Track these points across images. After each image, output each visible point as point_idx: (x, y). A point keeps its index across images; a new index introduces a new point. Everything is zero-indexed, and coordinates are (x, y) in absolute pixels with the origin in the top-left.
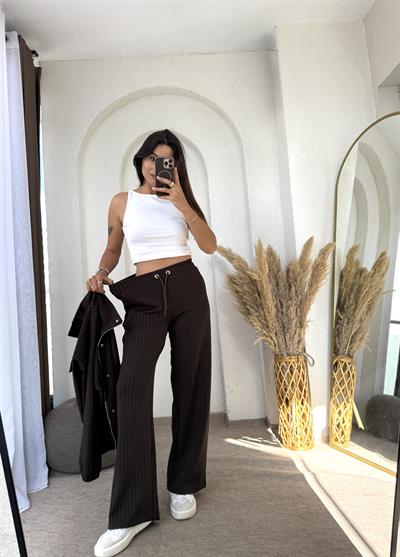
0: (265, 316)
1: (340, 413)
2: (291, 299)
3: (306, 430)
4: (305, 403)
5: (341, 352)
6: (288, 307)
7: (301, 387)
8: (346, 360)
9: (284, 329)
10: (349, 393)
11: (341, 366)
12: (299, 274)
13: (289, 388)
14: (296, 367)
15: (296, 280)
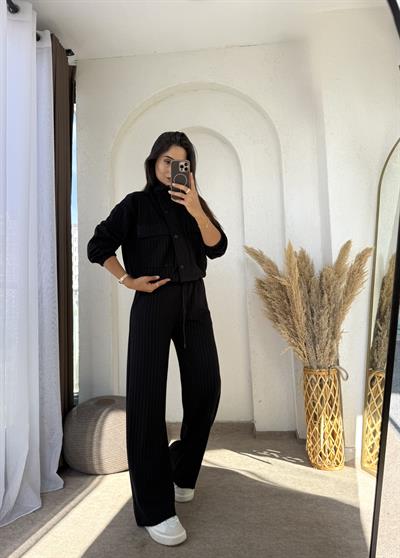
0: (294, 324)
2: (323, 307)
3: (335, 449)
4: (335, 419)
6: (319, 316)
7: (331, 403)
9: (314, 340)
11: (378, 382)
12: (334, 280)
13: (318, 402)
14: (326, 381)
15: (329, 287)
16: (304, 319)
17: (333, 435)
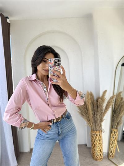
0: (89, 117)
1: (112, 147)
2: (98, 112)
3: (101, 155)
4: (101, 146)
5: (113, 127)
6: (97, 115)
7: (100, 141)
8: (115, 130)
9: (95, 122)
10: (115, 140)
11: (113, 132)
12: (101, 103)
13: (96, 141)
14: (98, 134)
15: (100, 105)
16: (92, 115)
17: (100, 150)
